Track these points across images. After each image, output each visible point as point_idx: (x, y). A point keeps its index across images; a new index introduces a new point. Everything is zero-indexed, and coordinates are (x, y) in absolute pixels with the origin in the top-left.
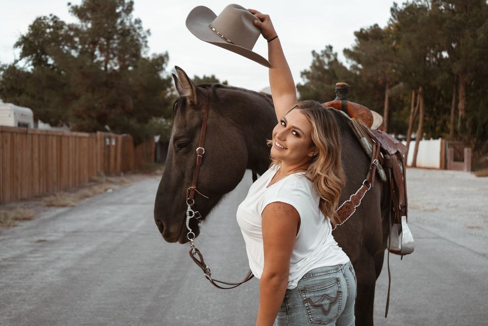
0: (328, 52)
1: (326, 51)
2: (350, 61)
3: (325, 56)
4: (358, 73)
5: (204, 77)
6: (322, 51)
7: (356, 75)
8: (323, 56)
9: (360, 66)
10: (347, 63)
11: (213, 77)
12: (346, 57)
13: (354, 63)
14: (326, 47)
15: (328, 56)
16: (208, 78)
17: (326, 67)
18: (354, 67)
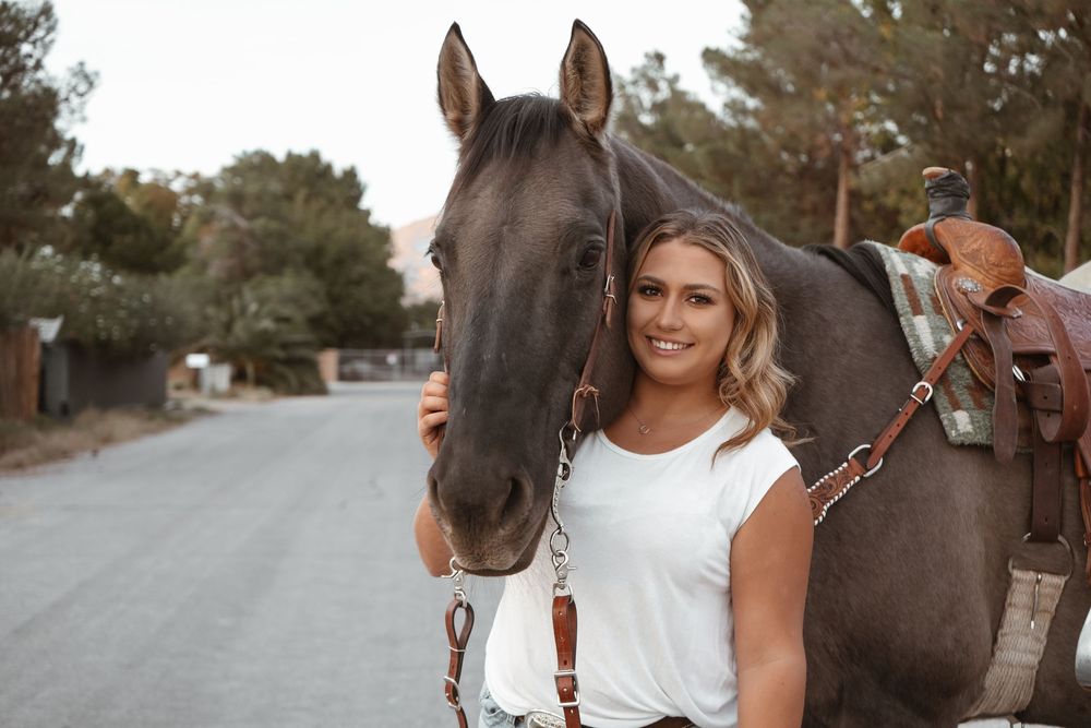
0: (652, 74)
1: (645, 67)
2: (721, 87)
3: (642, 83)
4: (751, 123)
5: (290, 156)
6: (634, 70)
7: (742, 130)
8: (635, 83)
9: (752, 103)
10: (714, 95)
11: (315, 156)
12: (712, 78)
13: (737, 93)
14: (647, 55)
15: (653, 85)
16: (300, 157)
17: (646, 119)
18: (734, 107)
